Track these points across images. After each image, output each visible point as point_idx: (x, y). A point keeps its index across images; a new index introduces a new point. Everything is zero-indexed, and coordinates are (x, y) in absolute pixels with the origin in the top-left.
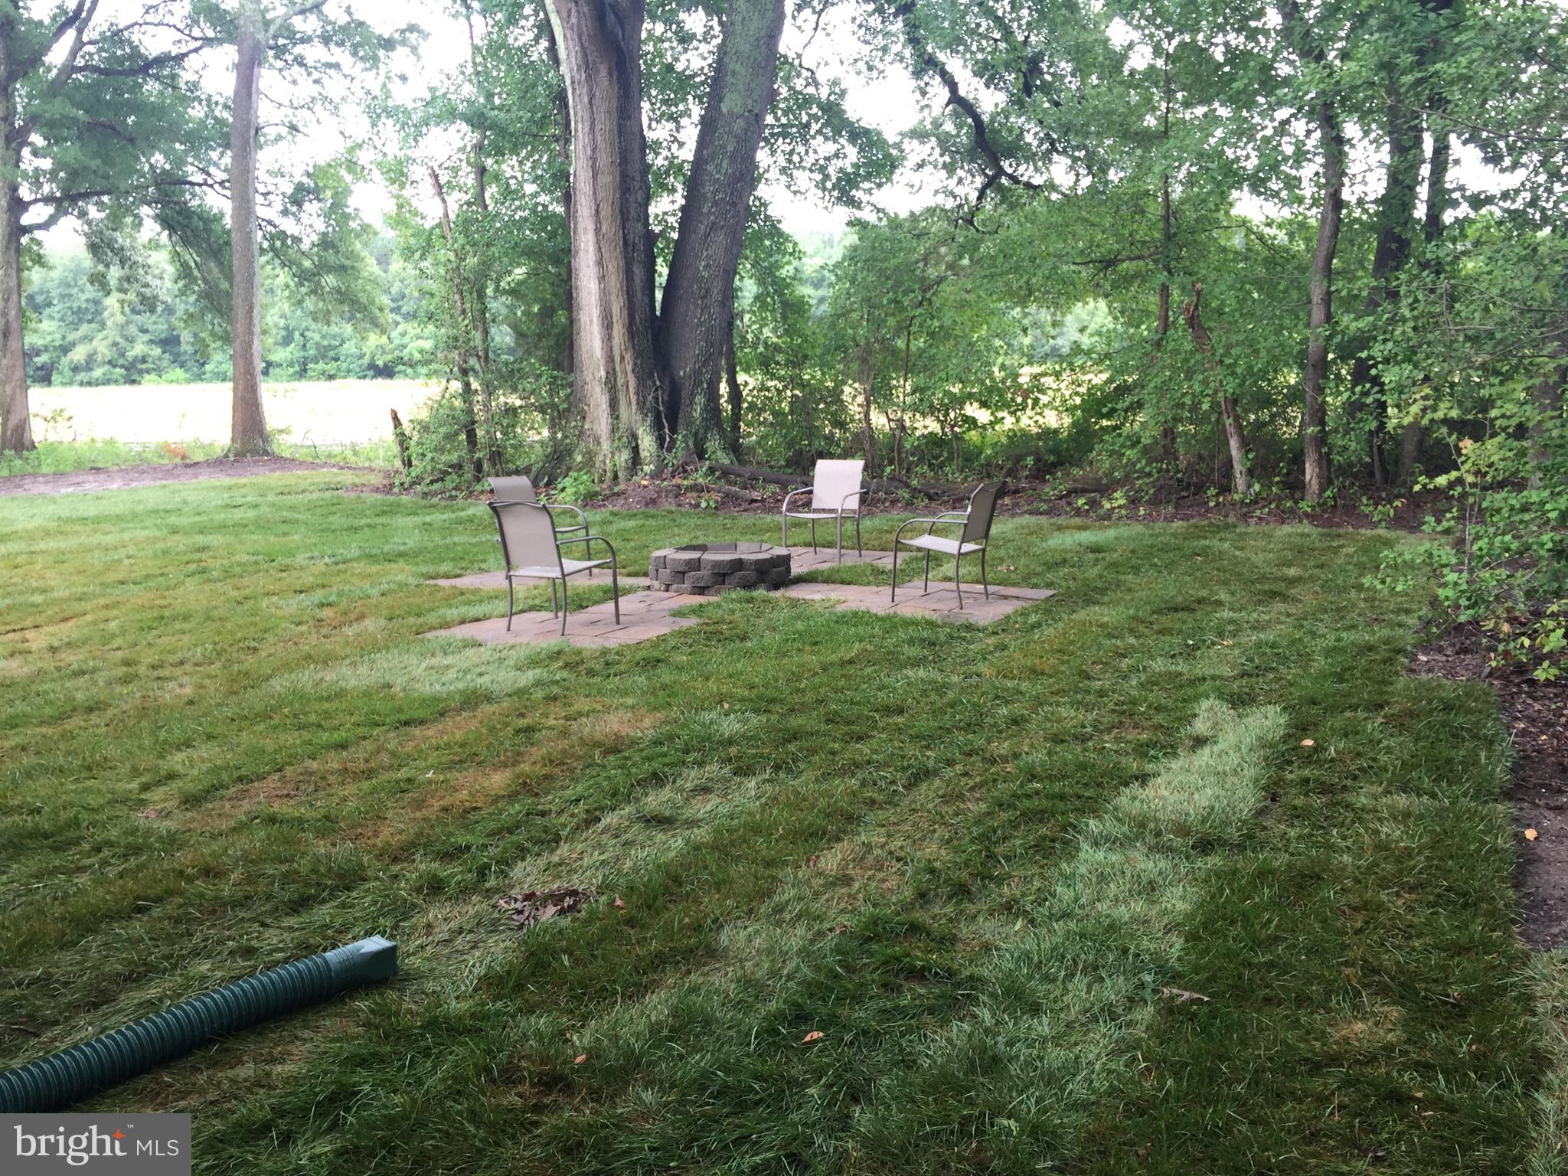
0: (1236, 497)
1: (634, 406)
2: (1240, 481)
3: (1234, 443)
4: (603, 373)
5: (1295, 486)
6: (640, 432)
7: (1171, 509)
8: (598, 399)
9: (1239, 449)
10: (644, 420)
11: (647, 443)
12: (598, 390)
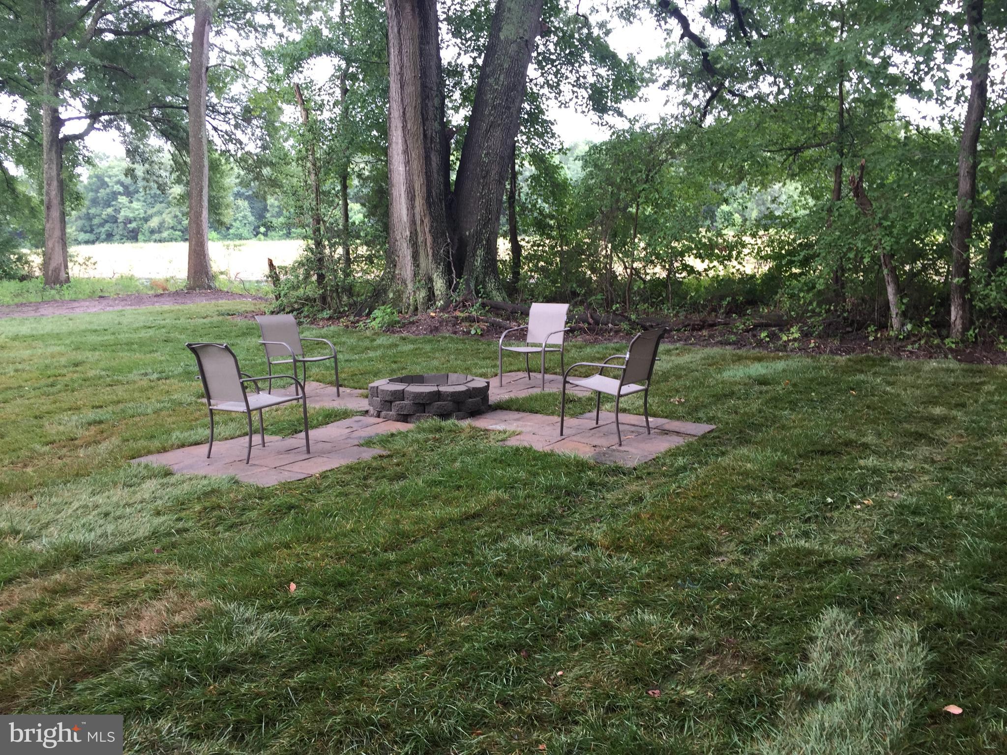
0: (891, 333)
1: (430, 257)
2: (895, 322)
3: (891, 290)
4: (408, 233)
5: (942, 325)
6: (435, 276)
7: (837, 342)
8: (405, 252)
9: (895, 295)
10: (437, 268)
11: (439, 285)
12: (405, 245)
